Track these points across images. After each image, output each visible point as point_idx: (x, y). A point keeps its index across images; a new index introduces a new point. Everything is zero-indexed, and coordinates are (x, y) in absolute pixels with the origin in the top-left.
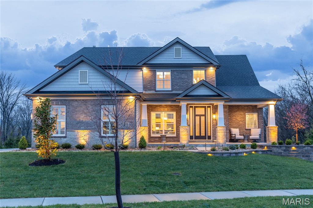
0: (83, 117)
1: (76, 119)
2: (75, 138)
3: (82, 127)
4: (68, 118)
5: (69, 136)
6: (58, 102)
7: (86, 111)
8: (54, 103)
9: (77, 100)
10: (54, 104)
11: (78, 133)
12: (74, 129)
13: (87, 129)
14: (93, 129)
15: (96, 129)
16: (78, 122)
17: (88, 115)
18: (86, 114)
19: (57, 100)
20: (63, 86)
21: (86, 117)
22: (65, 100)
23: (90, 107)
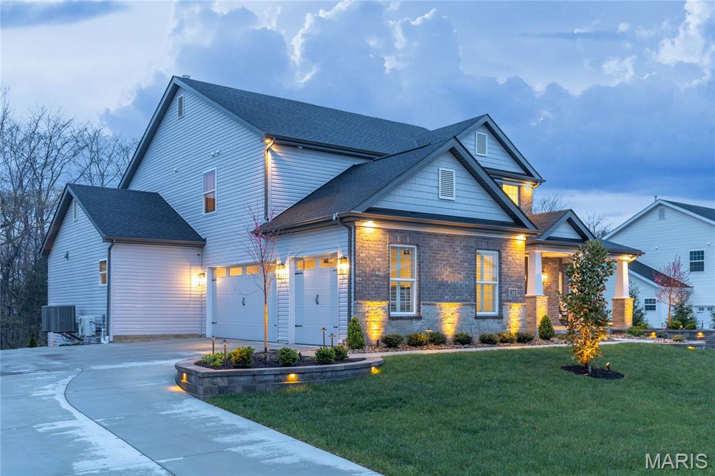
0: (447, 273)
1: (436, 277)
2: (436, 321)
3: (447, 295)
4: (422, 274)
5: (426, 316)
6: (406, 238)
7: (452, 261)
8: (398, 238)
9: (436, 235)
10: (398, 240)
11: (441, 309)
12: (435, 300)
13: (455, 301)
14: (463, 301)
15: (468, 301)
16: (439, 285)
17: (456, 270)
18: (453, 267)
19: (402, 232)
20: (411, 201)
21: (453, 273)
22: (417, 233)
23: (460, 252)
